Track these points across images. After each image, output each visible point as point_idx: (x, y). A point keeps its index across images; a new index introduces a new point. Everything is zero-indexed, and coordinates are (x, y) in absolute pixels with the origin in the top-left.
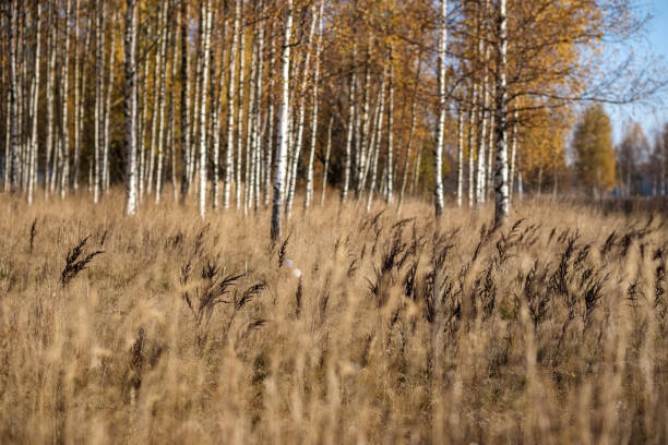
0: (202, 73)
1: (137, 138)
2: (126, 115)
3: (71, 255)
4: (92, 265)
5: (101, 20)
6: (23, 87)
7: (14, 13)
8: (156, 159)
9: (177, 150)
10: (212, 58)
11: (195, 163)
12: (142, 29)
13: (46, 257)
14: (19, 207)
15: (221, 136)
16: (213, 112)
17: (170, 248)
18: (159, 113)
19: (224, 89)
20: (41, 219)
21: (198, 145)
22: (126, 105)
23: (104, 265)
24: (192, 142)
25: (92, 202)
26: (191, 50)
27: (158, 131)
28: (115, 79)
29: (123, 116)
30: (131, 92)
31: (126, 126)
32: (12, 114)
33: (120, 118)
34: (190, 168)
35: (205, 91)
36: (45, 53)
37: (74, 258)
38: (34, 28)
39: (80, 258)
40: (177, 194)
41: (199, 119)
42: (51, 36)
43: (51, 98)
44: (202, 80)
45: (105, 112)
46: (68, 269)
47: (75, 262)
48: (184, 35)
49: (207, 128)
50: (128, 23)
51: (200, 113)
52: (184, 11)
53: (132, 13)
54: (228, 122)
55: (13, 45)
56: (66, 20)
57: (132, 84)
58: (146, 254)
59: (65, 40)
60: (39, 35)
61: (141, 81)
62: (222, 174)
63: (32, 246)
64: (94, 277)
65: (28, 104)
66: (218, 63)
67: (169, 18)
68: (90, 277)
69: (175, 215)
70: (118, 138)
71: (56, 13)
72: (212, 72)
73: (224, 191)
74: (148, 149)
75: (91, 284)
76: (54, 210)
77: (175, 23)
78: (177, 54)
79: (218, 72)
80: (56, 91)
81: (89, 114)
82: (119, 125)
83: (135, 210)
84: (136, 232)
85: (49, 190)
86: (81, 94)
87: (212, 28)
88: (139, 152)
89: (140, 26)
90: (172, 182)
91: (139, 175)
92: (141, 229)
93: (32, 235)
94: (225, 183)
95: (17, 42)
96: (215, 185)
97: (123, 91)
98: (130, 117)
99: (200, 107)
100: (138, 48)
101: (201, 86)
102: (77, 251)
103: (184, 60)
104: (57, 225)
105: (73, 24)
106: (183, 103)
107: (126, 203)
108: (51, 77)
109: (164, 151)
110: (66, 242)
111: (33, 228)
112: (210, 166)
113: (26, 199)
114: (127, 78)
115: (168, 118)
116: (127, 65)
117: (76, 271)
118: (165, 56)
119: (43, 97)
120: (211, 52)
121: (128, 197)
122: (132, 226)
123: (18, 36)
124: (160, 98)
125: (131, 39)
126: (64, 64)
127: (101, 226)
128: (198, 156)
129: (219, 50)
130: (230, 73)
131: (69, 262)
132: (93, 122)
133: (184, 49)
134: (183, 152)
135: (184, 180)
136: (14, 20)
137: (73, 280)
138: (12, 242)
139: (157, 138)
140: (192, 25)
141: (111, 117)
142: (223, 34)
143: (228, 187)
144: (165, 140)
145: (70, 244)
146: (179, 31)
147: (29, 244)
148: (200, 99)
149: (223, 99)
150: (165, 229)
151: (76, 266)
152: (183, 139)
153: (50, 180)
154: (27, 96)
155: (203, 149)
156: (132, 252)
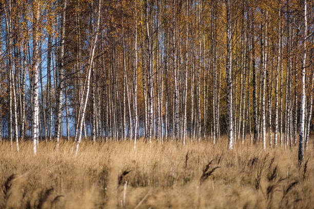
0: (263, 82)
1: (233, 114)
2: (228, 103)
3: (205, 168)
4: (214, 173)
5: (215, 59)
6: (180, 91)
7: (175, 58)
8: (242, 122)
9: (251, 118)
10: (267, 74)
11: (260, 124)
12: (234, 63)
13: (193, 170)
14: (180, 146)
15: (272, 111)
16: (268, 100)
17: (251, 165)
18: (243, 101)
19: (274, 89)
20: (190, 152)
21: (262, 116)
22: (227, 98)
23: (220, 174)
24: (258, 114)
25: (213, 143)
26: (257, 71)
27: (242, 109)
28: (222, 86)
29: (226, 103)
30: (230, 92)
31: (228, 107)
32: (175, 104)
33: (224, 104)
34: (258, 127)
35: (264, 90)
36: (189, 75)
37: (206, 170)
38: (185, 64)
39: (209, 170)
40: (252, 139)
41: (262, 103)
42: (193, 68)
43: (193, 96)
44: (263, 85)
45: (218, 101)
46: (204, 175)
47: (207, 172)
48: (254, 64)
49: (266, 108)
50: (228, 60)
51: (262, 101)
52: (253, 53)
53: (230, 55)
54: (276, 104)
55: (175, 72)
56: (199, 59)
57: (230, 88)
58: (240, 168)
59: (199, 69)
60: (187, 67)
61: (234, 87)
62: (274, 129)
63: (186, 165)
64: (215, 179)
65: (182, 99)
66: (270, 77)
67: (246, 56)
68: (214, 178)
69: (252, 149)
70: (224, 113)
71: (194, 57)
72: (267, 81)
73: (275, 137)
74: (238, 118)
75: (215, 182)
76: (195, 148)
77: (250, 59)
78: (251, 73)
79: (270, 81)
80: (195, 93)
81: (210, 103)
82: (224, 107)
83: (233, 147)
84: (234, 157)
85: (193, 139)
86: (206, 93)
87: (267, 60)
88: (234, 120)
89: (233, 61)
90: (250, 133)
91: (234, 130)
92: (236, 156)
93: (187, 159)
94: (275, 133)
95: (177, 71)
96: (270, 134)
97: (226, 91)
98: (230, 103)
99: (262, 98)
100: (232, 71)
101: (262, 88)
102: (208, 167)
103: (254, 76)
104: (197, 155)
105: (202, 61)
106: (254, 96)
107: (229, 144)
108: (193, 87)
109: (246, 119)
110: (202, 162)
111: (187, 156)
112: (268, 126)
113: (183, 143)
114: (228, 85)
115: (247, 103)
116: (228, 79)
117: (207, 176)
118: (245, 74)
119: (189, 95)
120: (267, 72)
121: (229, 141)
122: (232, 154)
123: (177, 68)
124: (243, 94)
125: (229, 67)
126: (198, 80)
127: (218, 155)
128: (261, 120)
129: (271, 71)
130: (276, 81)
131: (204, 172)
132: (212, 107)
133: (254, 71)
134: (255, 119)
135: (255, 132)
136: (175, 61)
137: (206, 180)
138: (177, 163)
139: (242, 113)
140: (258, 59)
141: (220, 103)
142: (272, 63)
143: (276, 135)
144: (246, 114)
145: (204, 163)
146: (251, 62)
147: (185, 164)
148: (262, 94)
149: (273, 93)
150: (247, 156)
151: (207, 174)
152: (254, 113)
153: (193, 134)
154: (182, 95)
155: (264, 118)
156: (233, 167)
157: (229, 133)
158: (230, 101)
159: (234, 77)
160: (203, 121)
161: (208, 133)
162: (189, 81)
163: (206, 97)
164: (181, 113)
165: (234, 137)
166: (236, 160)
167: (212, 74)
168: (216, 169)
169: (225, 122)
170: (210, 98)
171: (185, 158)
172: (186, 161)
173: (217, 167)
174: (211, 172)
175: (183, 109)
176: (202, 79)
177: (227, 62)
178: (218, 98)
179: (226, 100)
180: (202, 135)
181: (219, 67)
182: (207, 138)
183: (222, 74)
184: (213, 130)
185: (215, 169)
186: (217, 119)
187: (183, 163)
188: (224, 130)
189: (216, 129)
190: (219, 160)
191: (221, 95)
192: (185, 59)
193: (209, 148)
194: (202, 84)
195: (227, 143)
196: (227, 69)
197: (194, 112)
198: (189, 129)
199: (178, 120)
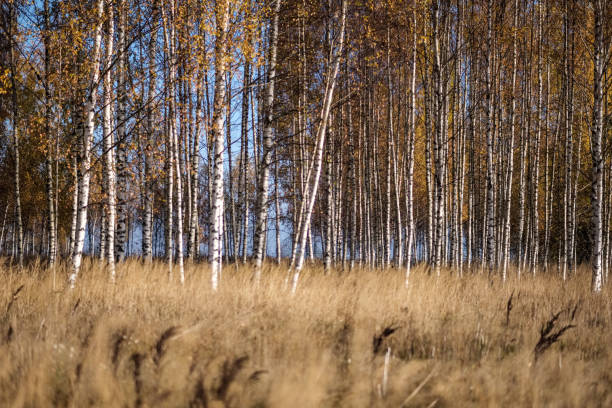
157: (595, 259)
158: (599, 196)
159: (607, 150)
160: (542, 233)
161: (553, 259)
162: (518, 156)
163: (550, 187)
164: (501, 216)
165: (605, 269)
167: (563, 142)
168: (567, 331)
169: (588, 239)
170: (558, 190)
171: (505, 305)
172: (508, 313)
173: (570, 326)
174: (556, 336)
175: (505, 209)
176: (544, 152)
177: (594, 118)
178: (573, 190)
179: (589, 194)
180: (541, 262)
181: (577, 129)
182: (550, 268)
183: (583, 143)
184: (562, 253)
185: (564, 329)
186: (570, 231)
187: (502, 315)
188: (585, 254)
189: (569, 251)
190: (574, 312)
191: (581, 184)
192: (510, 112)
193: (554, 288)
194: (543, 161)
195: (590, 279)
196: (593, 133)
197: (526, 215)
198: (514, 251)
199: (493, 231)
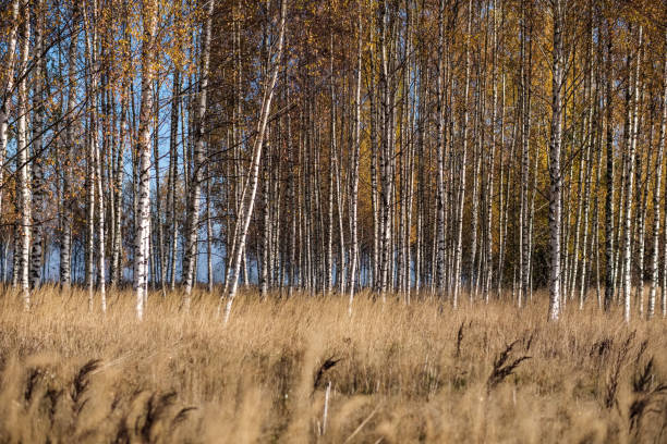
0: (627, 178)
1: (562, 244)
2: (551, 220)
3: (499, 359)
4: (518, 370)
5: (527, 126)
6: (449, 194)
7: (442, 122)
8: (580, 263)
9: (601, 255)
10: (638, 162)
11: (620, 268)
12: (567, 135)
13: (473, 361)
14: (446, 312)
15: (646, 240)
16: (639, 216)
17: (596, 354)
18: (583, 218)
19: (651, 194)
20: (467, 323)
21: (623, 250)
22: (551, 211)
23: (530, 371)
24: (616, 247)
25: (516, 306)
26: (616, 155)
27: (582, 236)
28: (539, 184)
29: (546, 220)
30: (556, 198)
31: (551, 231)
32: (439, 220)
33: (544, 223)
34: (614, 274)
35: (631, 196)
36: (471, 160)
37: (501, 363)
38: (461, 137)
39: (508, 363)
40: (601, 298)
41: (625, 224)
42: (478, 144)
43: (476, 204)
44: (628, 185)
45: (529, 217)
46: (496, 373)
47: (502, 367)
48: (610, 140)
49: (632, 234)
50: (553, 130)
51: (625, 218)
52: (609, 116)
53: (558, 119)
54: (655, 226)
55: (441, 153)
56: (492, 127)
57: (557, 189)
58: (572, 360)
59: (491, 147)
60: (466, 142)
61: (566, 187)
62: (648, 278)
63: (459, 350)
64: (520, 382)
65: (454, 210)
66: (644, 168)
67: (594, 123)
68: (516, 381)
69: (600, 321)
70: (543, 243)
71: (482, 120)
72: (638, 176)
73: (650, 297)
74: (572, 254)
75: (518, 389)
76: (478, 315)
77: (601, 130)
78: (603, 158)
79: (643, 176)
80: (482, 197)
81: (514, 219)
82: (543, 230)
83: (560, 315)
84: (562, 337)
85: (474, 295)
86: (505, 199)
87: (639, 133)
88: (563, 257)
89: (565, 131)
90: (596, 287)
91: (563, 279)
92: (566, 335)
93: (460, 339)
94: (652, 288)
95: (444, 151)
96: (640, 290)
97: (548, 196)
98: (556, 222)
99: (626, 212)
100: (563, 154)
101: (627, 190)
102: (504, 356)
103: (610, 165)
104: (482, 330)
105: (498, 131)
106: (608, 208)
107: (551, 308)
108: (477, 182)
109: (588, 256)
110: (493, 347)
111: (460, 333)
112: (636, 271)
113: (452, 303)
114: (553, 183)
115: (593, 223)
116: (552, 170)
117: (503, 377)
118: (591, 161)
119: (468, 202)
120: (637, 157)
121: (552, 302)
122: (557, 330)
123: (445, 144)
124: (585, 203)
125: (557, 144)
126: (489, 171)
127: (527, 331)
128: (622, 260)
129: (645, 155)
130: (656, 176)
131: (496, 367)
132: (518, 228)
133: (609, 153)
134: (608, 257)
135: (608, 284)
136: (441, 128)
137: (500, 384)
138: (439, 346)
139: (582, 244)
140: (618, 130)
141: (534, 221)
142: (649, 137)
143: (654, 292)
144: (589, 245)
145: (497, 350)
146: (604, 136)
147: (455, 348)
148: (626, 204)
149: (649, 203)
150: (590, 335)
151: (503, 371)
152: (608, 244)
153: (475, 285)
154: (453, 202)
155: (628, 255)
156: (558, 357)
157: (553, 285)
158: (556, 216)
159: (566, 166)
160: (496, 257)
161: (508, 284)
162: (470, 173)
163: (505, 207)
164: (452, 239)
165: (563, 295)
166: (565, 343)
167: (519, 158)
168: (522, 362)
169: (544, 262)
170: (514, 210)
171: (455, 335)
172: (459, 343)
173: (525, 358)
174: (511, 368)
175: (456, 231)
176: (498, 169)
177: (552, 134)
178: (530, 210)
179: (547, 214)
180: (495, 288)
181: (534, 144)
182: (504, 295)
183: (542, 158)
184: (518, 278)
185: (519, 361)
186: (526, 256)
187: (451, 346)
188: (542, 279)
189: (524, 276)
190: (529, 342)
191: (538, 203)
192: (462, 125)
193: (509, 316)
194: (497, 179)
195: (546, 306)
196: (551, 148)
197: (478, 237)
198: (466, 275)
199: (443, 255)
